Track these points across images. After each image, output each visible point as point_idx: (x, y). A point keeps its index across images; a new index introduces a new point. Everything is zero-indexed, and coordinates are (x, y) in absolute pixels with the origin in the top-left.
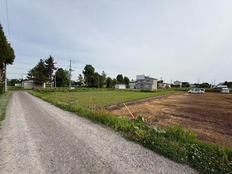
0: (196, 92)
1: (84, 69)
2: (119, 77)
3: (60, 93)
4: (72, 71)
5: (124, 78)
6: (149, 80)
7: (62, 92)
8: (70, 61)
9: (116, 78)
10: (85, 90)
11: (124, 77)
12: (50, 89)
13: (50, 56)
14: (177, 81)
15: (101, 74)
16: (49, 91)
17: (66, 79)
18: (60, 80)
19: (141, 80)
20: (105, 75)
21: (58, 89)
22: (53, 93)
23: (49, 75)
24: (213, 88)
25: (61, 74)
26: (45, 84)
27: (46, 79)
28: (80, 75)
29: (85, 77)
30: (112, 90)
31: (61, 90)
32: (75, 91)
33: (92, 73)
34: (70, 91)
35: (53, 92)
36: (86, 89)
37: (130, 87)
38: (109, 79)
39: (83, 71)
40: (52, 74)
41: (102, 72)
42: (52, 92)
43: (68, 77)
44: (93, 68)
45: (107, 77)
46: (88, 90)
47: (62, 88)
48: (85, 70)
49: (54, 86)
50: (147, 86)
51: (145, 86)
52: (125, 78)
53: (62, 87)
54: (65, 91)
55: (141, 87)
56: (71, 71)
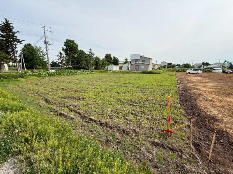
0: (195, 72)
1: (64, 45)
2: (108, 57)
3: (34, 78)
4: (49, 45)
5: (112, 58)
6: (145, 60)
7: (38, 76)
8: (44, 27)
9: (104, 58)
10: (72, 72)
11: (112, 56)
12: (16, 73)
13: (6, 19)
14: (164, 62)
15: (87, 53)
16: (15, 77)
17: (40, 59)
18: (31, 60)
19: (136, 60)
20: (92, 54)
21: (29, 72)
22: (22, 80)
23: (11, 52)
24: (203, 68)
25: (30, 52)
26: (6, 65)
27: (6, 58)
28: (60, 53)
29: (66, 56)
30: (105, 72)
31: (35, 74)
32: (59, 75)
33: (75, 50)
34: (50, 75)
35: (23, 77)
36: (74, 71)
37: (123, 68)
38: (97, 59)
39: (63, 48)
40: (16, 50)
41: (89, 50)
42: (20, 77)
43: (42, 56)
44: (75, 44)
45: (94, 56)
46: (76, 72)
47: (36, 71)
48: (65, 47)
49: (23, 68)
50: (143, 67)
51: (141, 67)
52: (114, 58)
53: (36, 69)
54: (43, 75)
55: (136, 68)
56: (47, 45)
